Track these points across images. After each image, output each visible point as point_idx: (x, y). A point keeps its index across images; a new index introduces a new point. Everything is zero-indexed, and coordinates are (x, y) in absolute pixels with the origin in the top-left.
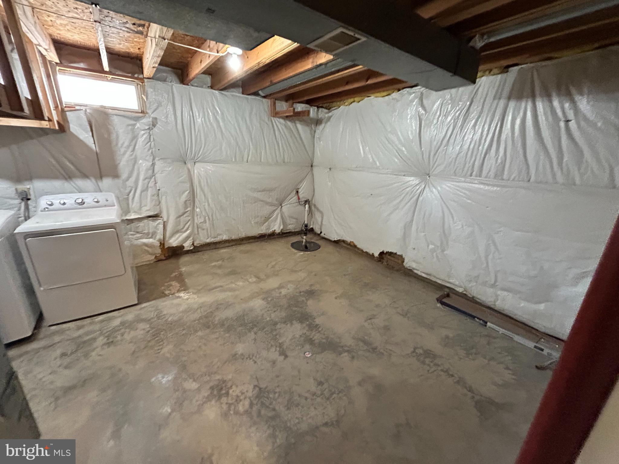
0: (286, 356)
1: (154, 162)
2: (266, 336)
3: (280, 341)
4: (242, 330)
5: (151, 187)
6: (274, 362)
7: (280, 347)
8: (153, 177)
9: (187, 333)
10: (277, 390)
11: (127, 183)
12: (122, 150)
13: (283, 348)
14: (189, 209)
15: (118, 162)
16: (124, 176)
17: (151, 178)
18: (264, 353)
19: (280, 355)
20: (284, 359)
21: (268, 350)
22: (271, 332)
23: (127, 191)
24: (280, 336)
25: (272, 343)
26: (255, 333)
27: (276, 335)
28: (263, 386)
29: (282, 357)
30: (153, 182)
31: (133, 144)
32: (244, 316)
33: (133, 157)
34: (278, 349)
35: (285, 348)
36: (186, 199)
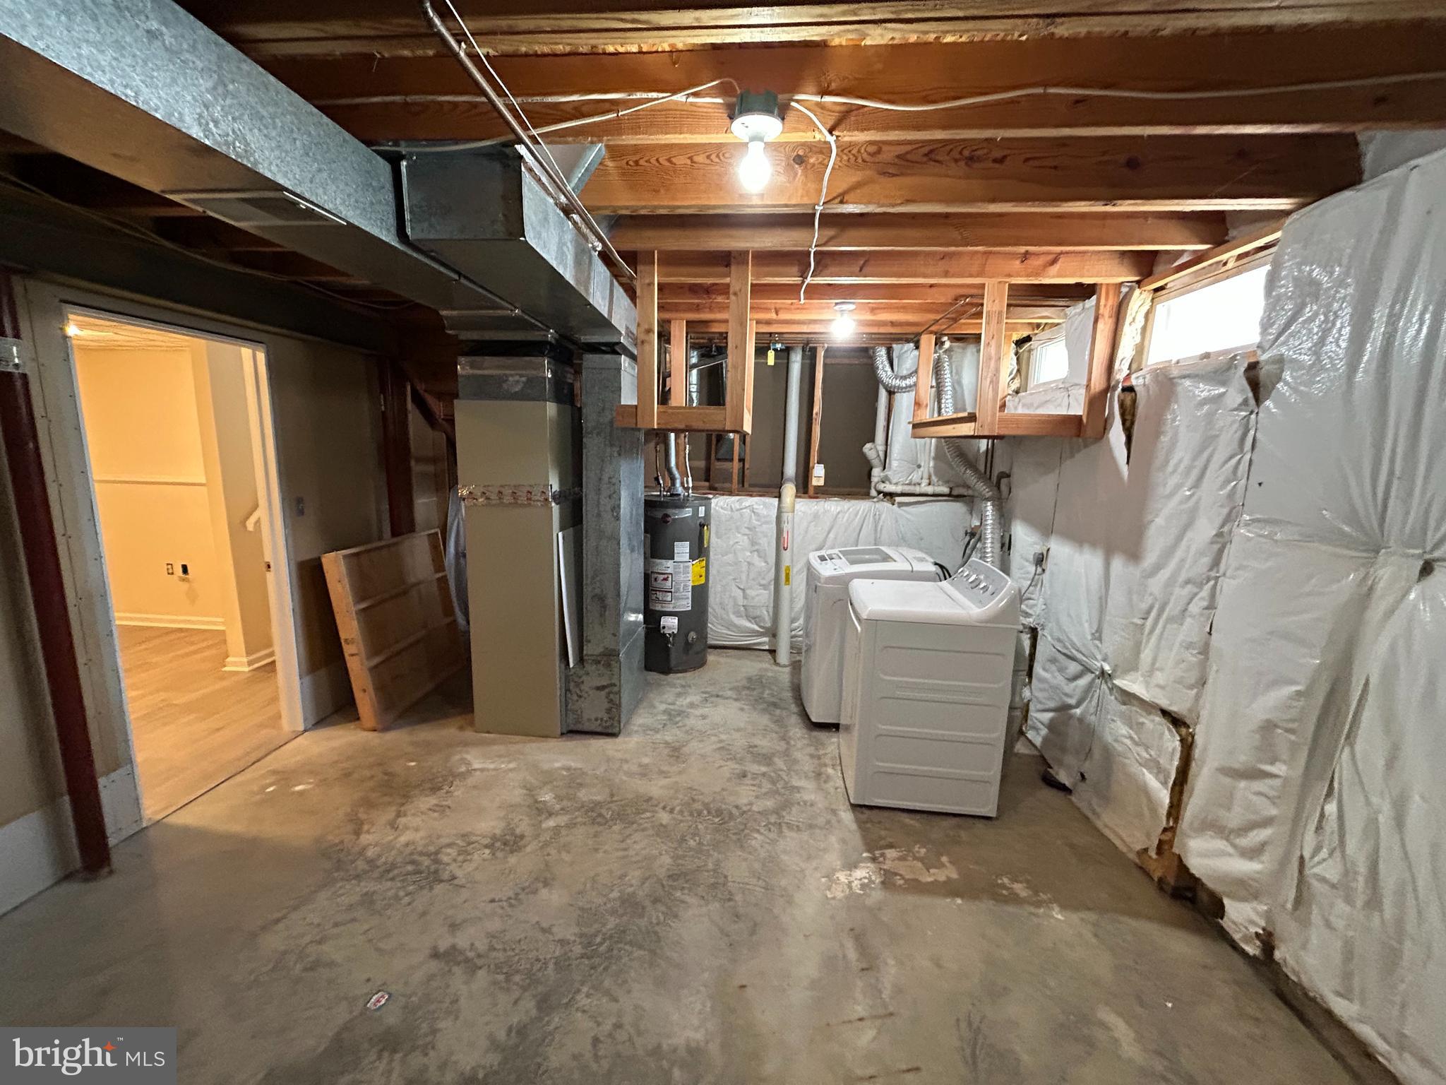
0: (435, 955)
1: (1226, 529)
2: (532, 955)
3: (481, 974)
4: (604, 925)
5: (1192, 616)
6: (454, 927)
7: (467, 960)
8: (1208, 580)
9: (684, 845)
10: (407, 900)
11: (1151, 581)
12: (1172, 481)
13: (458, 964)
14: (1279, 769)
15: (1150, 517)
16: (1150, 559)
17: (1201, 586)
18: (495, 925)
19: (454, 947)
20: (435, 948)
21: (491, 936)
22: (529, 974)
23: (1144, 606)
24: (495, 983)
25: (501, 956)
26: (562, 942)
27: (508, 977)
28: (439, 889)
29: (443, 946)
30: (1202, 599)
31: (1200, 463)
32: (653, 952)
33: (1191, 503)
34: (471, 954)
35: (455, 969)
36: (1268, 716)
